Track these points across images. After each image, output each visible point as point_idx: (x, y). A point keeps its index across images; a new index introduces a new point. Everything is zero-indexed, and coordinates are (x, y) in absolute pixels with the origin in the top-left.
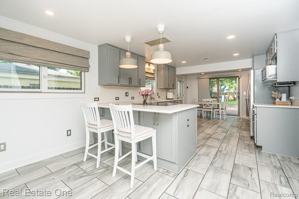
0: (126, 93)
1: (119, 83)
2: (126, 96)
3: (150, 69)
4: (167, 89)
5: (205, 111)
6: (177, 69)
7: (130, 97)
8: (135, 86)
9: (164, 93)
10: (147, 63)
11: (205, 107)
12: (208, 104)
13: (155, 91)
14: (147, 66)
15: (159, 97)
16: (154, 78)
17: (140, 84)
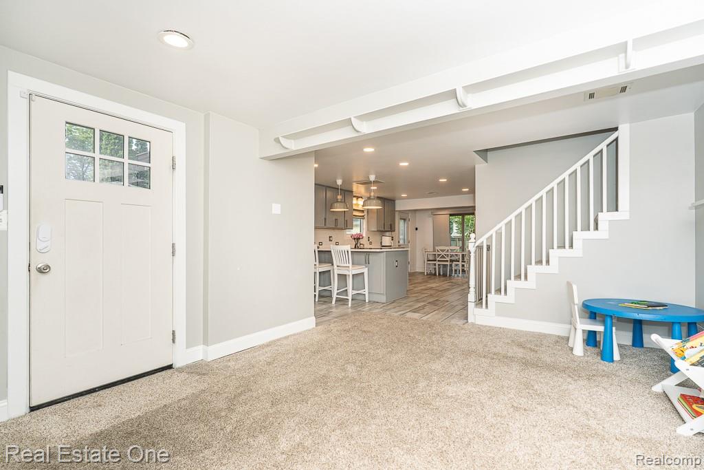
0: (330, 237)
1: (325, 225)
2: (330, 240)
3: (357, 205)
4: (382, 232)
5: (439, 265)
6: (397, 202)
7: (334, 242)
8: (342, 229)
9: (378, 238)
10: (354, 197)
11: (439, 259)
12: (443, 254)
13: (364, 235)
14: (355, 201)
15: (371, 243)
16: (363, 216)
17: (348, 226)
